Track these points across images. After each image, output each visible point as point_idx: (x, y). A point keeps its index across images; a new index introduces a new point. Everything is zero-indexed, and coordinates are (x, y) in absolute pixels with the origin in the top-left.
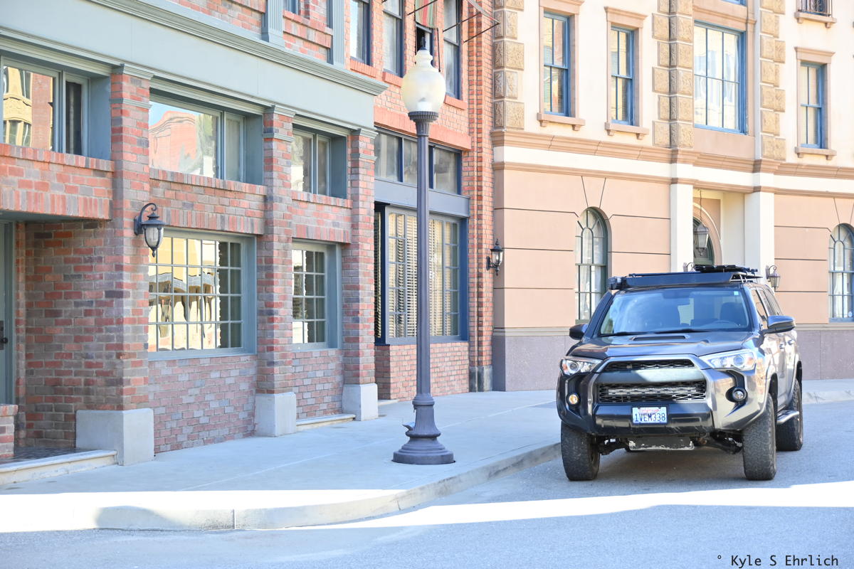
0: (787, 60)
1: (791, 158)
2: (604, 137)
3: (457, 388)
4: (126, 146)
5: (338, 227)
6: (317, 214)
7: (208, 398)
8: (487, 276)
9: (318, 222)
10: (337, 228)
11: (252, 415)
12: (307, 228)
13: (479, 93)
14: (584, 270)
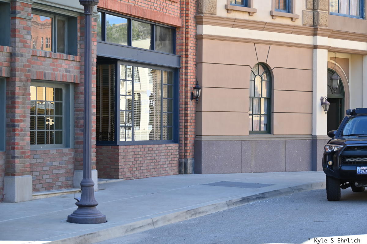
2: (269, 20)
5: (70, 73)
6: (53, 65)
8: (191, 104)
9: (54, 70)
10: (68, 74)
12: (45, 73)
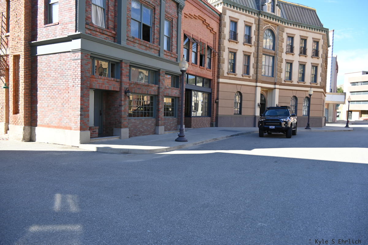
0: (283, 62)
1: (283, 82)
2: (241, 77)
3: (208, 126)
4: (123, 76)
5: (177, 94)
6: (171, 91)
7: (144, 126)
8: (215, 105)
9: (172, 93)
11: (155, 130)
12: (169, 94)
13: (215, 68)
14: (236, 104)
